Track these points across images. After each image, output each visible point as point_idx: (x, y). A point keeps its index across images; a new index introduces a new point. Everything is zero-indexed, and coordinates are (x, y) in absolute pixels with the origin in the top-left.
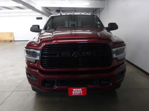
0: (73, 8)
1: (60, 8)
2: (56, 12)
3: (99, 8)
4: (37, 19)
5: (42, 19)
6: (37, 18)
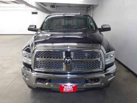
0: (67, 4)
1: (55, 3)
2: (51, 7)
3: (93, 5)
4: (32, 14)
5: (37, 14)
6: (32, 12)
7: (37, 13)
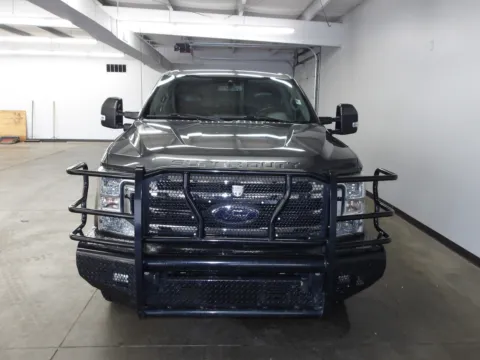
0: (231, 41)
2: (176, 50)
3: (320, 47)
4: (108, 70)
5: (125, 70)
6: (108, 66)
7: (124, 67)
